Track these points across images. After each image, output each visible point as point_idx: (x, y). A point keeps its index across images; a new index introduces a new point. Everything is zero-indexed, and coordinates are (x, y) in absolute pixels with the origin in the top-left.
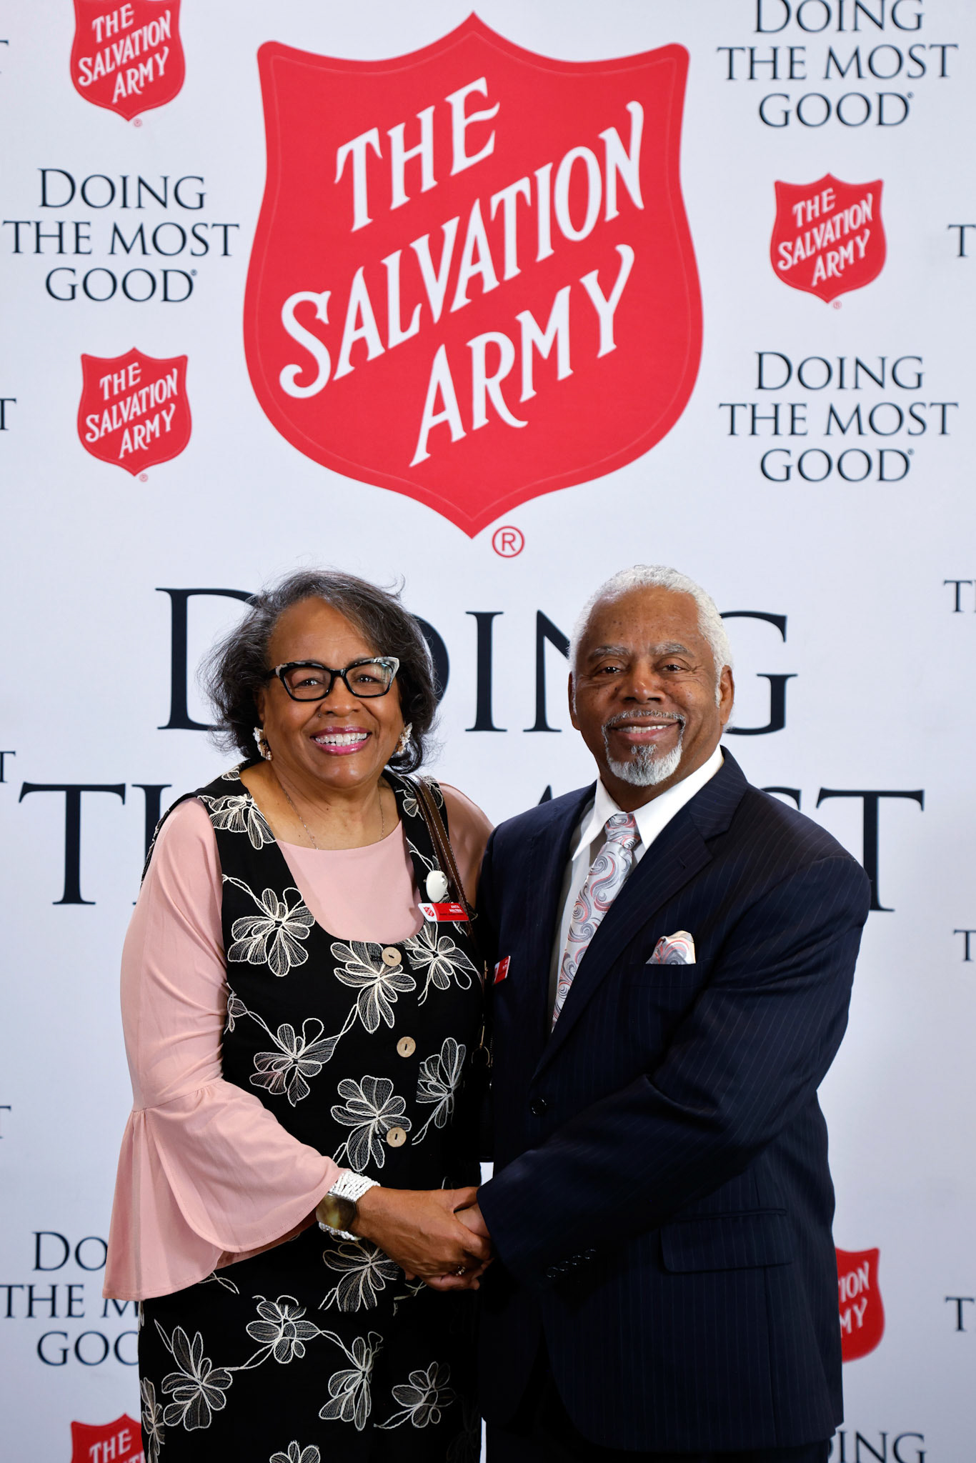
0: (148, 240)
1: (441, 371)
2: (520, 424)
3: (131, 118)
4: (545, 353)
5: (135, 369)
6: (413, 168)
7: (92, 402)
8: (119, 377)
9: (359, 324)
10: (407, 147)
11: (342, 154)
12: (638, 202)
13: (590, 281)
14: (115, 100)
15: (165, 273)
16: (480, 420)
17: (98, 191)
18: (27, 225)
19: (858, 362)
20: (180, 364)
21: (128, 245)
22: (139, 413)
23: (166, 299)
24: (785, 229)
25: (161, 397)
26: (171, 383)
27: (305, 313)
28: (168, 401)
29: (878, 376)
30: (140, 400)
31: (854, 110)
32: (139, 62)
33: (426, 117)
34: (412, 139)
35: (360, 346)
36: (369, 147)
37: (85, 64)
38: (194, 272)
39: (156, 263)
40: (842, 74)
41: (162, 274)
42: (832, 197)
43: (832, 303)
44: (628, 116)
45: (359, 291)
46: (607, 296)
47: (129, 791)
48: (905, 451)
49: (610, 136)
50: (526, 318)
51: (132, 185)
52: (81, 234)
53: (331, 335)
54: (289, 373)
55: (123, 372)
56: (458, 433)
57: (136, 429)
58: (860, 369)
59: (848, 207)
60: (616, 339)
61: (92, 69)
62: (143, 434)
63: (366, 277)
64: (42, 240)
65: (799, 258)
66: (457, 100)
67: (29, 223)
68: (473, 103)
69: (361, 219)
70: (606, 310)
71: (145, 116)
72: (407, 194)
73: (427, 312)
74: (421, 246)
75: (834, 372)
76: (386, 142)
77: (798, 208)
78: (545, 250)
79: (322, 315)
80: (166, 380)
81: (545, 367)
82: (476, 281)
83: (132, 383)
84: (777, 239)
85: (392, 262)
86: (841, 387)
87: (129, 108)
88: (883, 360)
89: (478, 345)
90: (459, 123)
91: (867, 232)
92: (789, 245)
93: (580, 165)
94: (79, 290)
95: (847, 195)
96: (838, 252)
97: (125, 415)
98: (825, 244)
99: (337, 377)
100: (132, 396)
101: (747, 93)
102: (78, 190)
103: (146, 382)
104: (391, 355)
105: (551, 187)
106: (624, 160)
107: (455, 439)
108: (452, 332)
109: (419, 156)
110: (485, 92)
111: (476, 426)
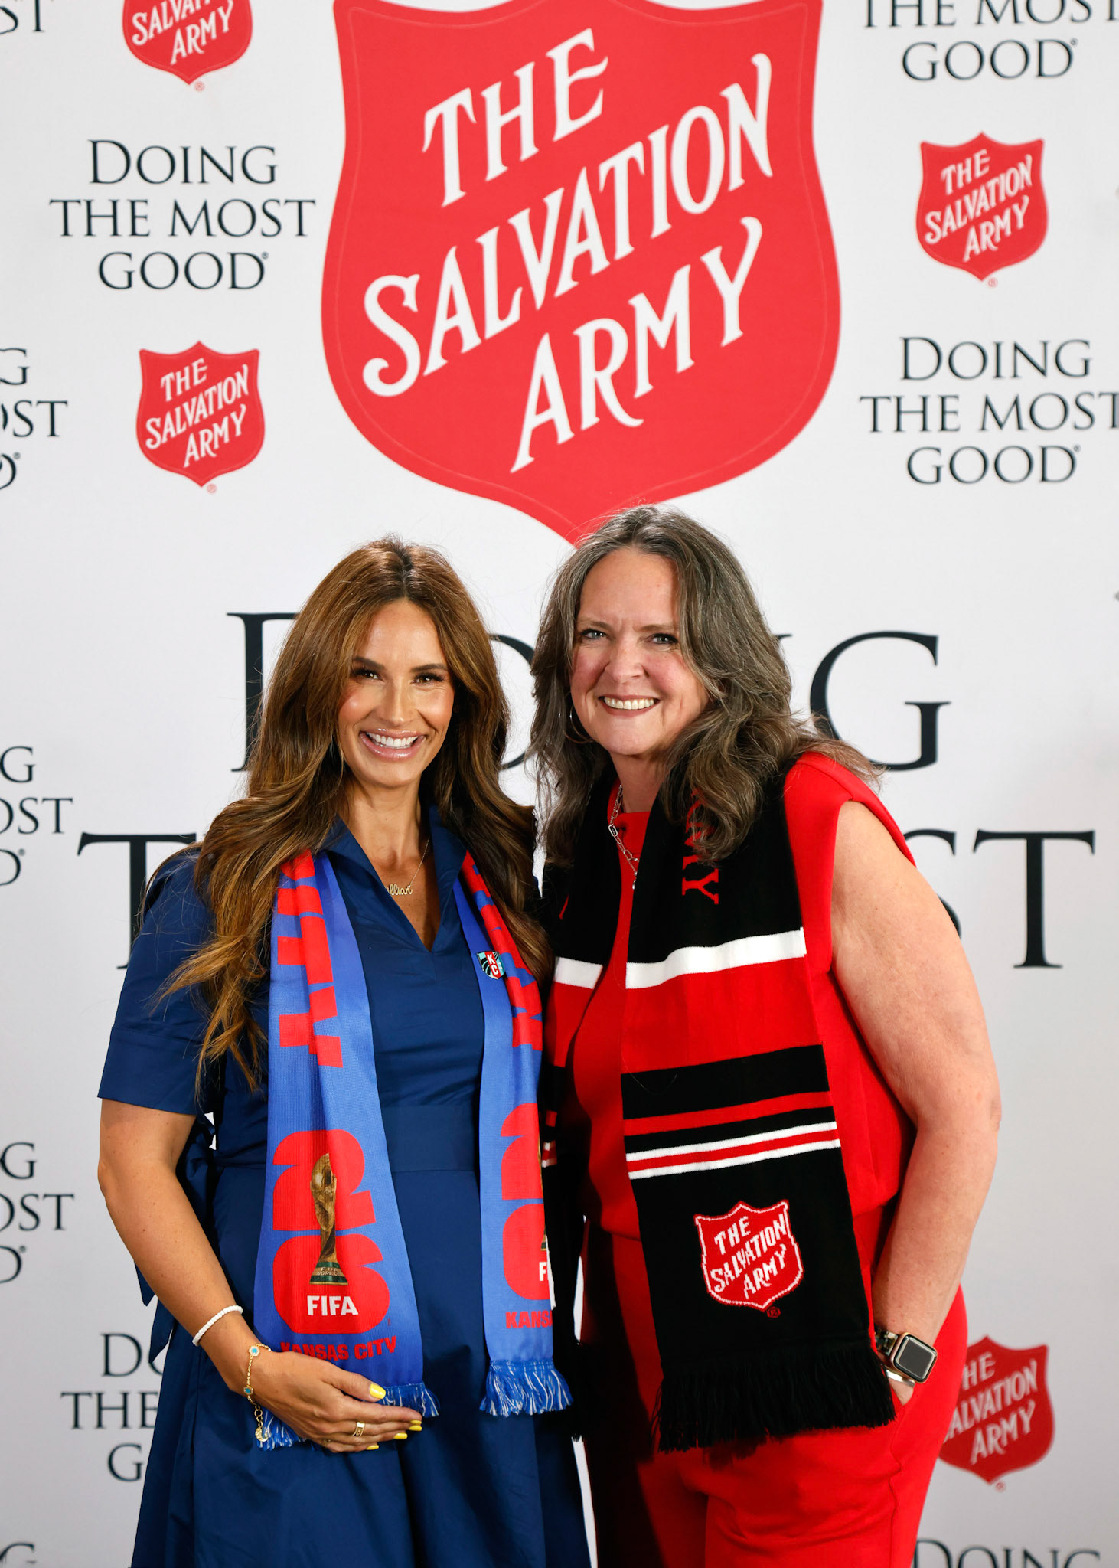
0: (213, 220)
1: (545, 363)
2: (635, 423)
3: (193, 80)
4: (662, 341)
5: (200, 366)
6: (511, 133)
7: (152, 404)
8: (183, 375)
9: (452, 311)
10: (504, 110)
11: (430, 118)
12: (766, 168)
13: (712, 259)
14: (174, 61)
15: (233, 256)
16: (589, 419)
17: (156, 165)
18: (77, 204)
19: (1016, 348)
20: (251, 359)
21: (191, 225)
22: (205, 416)
23: (234, 286)
24: (933, 197)
25: (230, 397)
26: (241, 381)
27: (391, 300)
28: (238, 402)
29: (1040, 363)
30: (206, 401)
31: (1010, 60)
32: (199, 18)
33: (525, 75)
34: (510, 100)
35: (453, 337)
36: (461, 110)
37: (140, 20)
38: (265, 255)
39: (222, 246)
40: (997, 19)
41: (229, 258)
42: (986, 160)
43: (986, 280)
44: (754, 70)
45: (451, 275)
46: (732, 275)
48: (1070, 448)
49: (734, 93)
50: (640, 303)
51: (194, 157)
52: (138, 213)
53: (420, 325)
54: (373, 368)
55: (187, 369)
56: (564, 434)
57: (202, 433)
58: (1019, 354)
59: (1004, 171)
60: (743, 325)
61: (147, 26)
62: (210, 439)
63: (458, 255)
64: (94, 221)
65: (949, 229)
66: (560, 54)
67: (79, 202)
68: (579, 58)
69: (453, 192)
70: (731, 292)
71: (209, 79)
72: (504, 163)
73: (528, 296)
74: (521, 222)
75: (990, 359)
76: (479, 104)
77: (947, 172)
78: (661, 224)
79: (410, 302)
80: (235, 378)
81: (662, 357)
82: (583, 261)
83: (197, 382)
84: (924, 207)
85: (489, 241)
86: (998, 375)
87: (190, 69)
88: (1045, 344)
89: (586, 334)
90: (563, 81)
91: (1026, 199)
92: (938, 215)
93: (699, 127)
94: (137, 277)
95: (1003, 157)
96: (993, 221)
97: (190, 418)
98: (978, 213)
99: (428, 371)
100: (198, 397)
101: (890, 42)
102: (134, 164)
103: (213, 380)
104: (488, 346)
105: (667, 153)
106: (750, 121)
107: (561, 440)
108: (557, 319)
109: (518, 119)
110: (591, 45)
111: (585, 426)
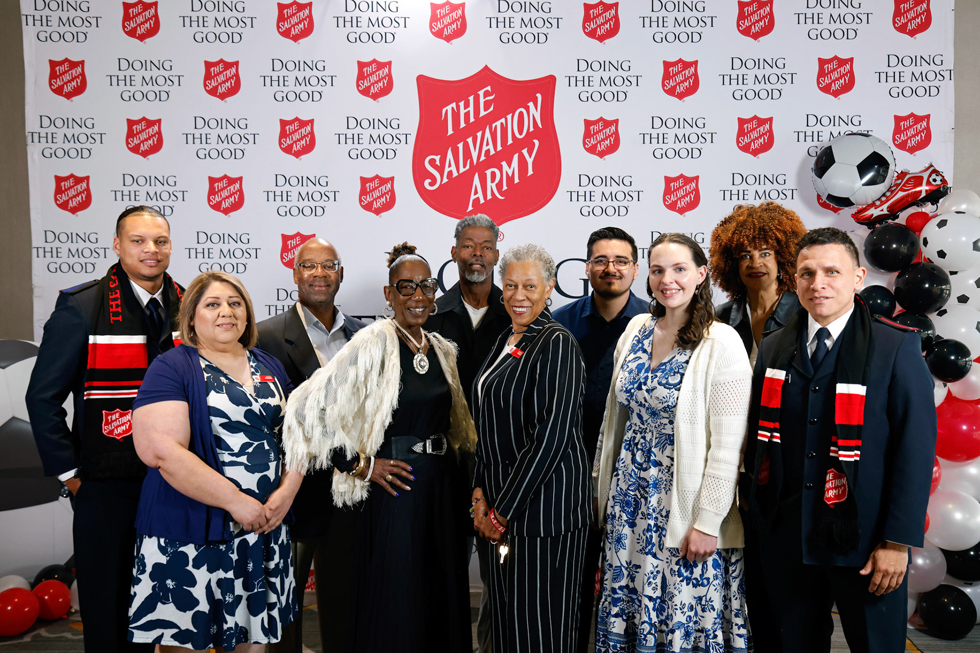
0: (381, 139)
1: (476, 181)
2: (503, 198)
3: (376, 100)
4: (510, 175)
5: (377, 181)
6: (467, 115)
7: (363, 192)
8: (372, 184)
9: (450, 166)
10: (465, 109)
11: (444, 110)
12: (540, 126)
13: (525, 152)
14: (371, 94)
16: (489, 197)
17: (365, 124)
18: (343, 135)
19: (611, 177)
20: (392, 179)
21: (375, 141)
22: (379, 195)
23: (387, 158)
24: (587, 135)
25: (386, 190)
26: (389, 186)
27: (432, 162)
28: (388, 191)
29: (618, 182)
30: (379, 191)
31: (609, 96)
32: (378, 82)
33: (471, 98)
34: (467, 105)
35: (450, 173)
36: (453, 108)
37: (361, 83)
38: (396, 149)
39: (384, 147)
40: (605, 85)
41: (386, 150)
42: (603, 124)
44: (537, 97)
45: (450, 155)
46: (530, 157)
47: (377, 317)
48: (626, 206)
49: (531, 104)
50: (504, 164)
51: (376, 122)
52: (360, 137)
53: (441, 170)
54: (427, 182)
55: (373, 182)
56: (482, 201)
57: (378, 201)
58: (612, 180)
59: (608, 127)
60: (533, 170)
61: (363, 85)
62: (380, 202)
63: (451, 149)
64: (347, 139)
65: (592, 144)
66: (481, 93)
68: (486, 94)
69: (450, 132)
70: (530, 161)
71: (380, 99)
72: (465, 123)
73: (472, 161)
74: (470, 140)
75: (604, 181)
76: (458, 107)
77: (592, 128)
78: (510, 141)
79: (438, 163)
80: (387, 185)
81: (510, 179)
82: (488, 151)
83: (376, 186)
84: (585, 138)
85: (461, 145)
86: (606, 185)
87: (375, 97)
88: (619, 177)
89: (488, 172)
90: (482, 100)
91: (614, 136)
92: (589, 140)
93: (521, 114)
94: (359, 156)
95: (607, 124)
96: (605, 142)
97: (374, 196)
98: (600, 139)
99: (443, 183)
100: (377, 190)
101: (575, 91)
102: (359, 123)
103: (381, 185)
104: (460, 175)
105: (512, 121)
106: (535, 112)
107: (481, 203)
108: (480, 168)
109: (469, 111)
110: (490, 90)
111: (488, 199)
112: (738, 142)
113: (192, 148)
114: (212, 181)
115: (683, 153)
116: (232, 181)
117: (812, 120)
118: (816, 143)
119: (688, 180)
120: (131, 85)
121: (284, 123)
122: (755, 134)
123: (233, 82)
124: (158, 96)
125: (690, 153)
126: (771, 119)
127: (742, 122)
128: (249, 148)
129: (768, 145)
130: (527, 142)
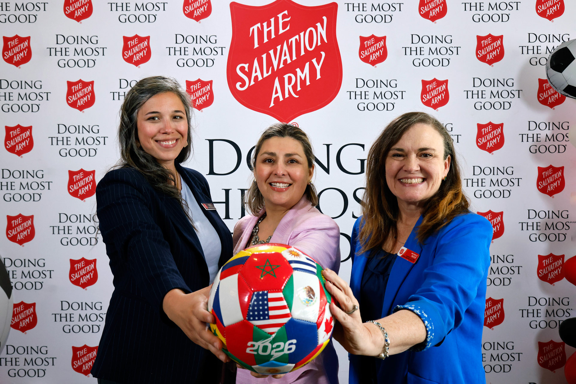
0: (202, 51)
1: (277, 83)
2: (297, 97)
3: (198, 21)
4: (303, 79)
5: (199, 84)
6: (269, 33)
7: (189, 92)
9: (256, 72)
10: (267, 28)
11: (251, 29)
12: (326, 41)
13: (314, 61)
14: (194, 17)
16: (287, 96)
17: (190, 40)
18: (172, 48)
19: (381, 81)
21: (198, 53)
22: (200, 95)
23: (207, 66)
24: (362, 48)
25: (206, 91)
27: (242, 69)
28: (208, 92)
29: (386, 84)
30: (201, 91)
31: (378, 19)
32: (200, 7)
33: (272, 20)
34: (269, 25)
35: (256, 77)
36: (258, 27)
38: (214, 59)
39: (204, 57)
40: (376, 10)
41: (206, 60)
42: (374, 40)
44: (323, 19)
45: (256, 64)
46: (318, 65)
48: (393, 103)
49: (319, 25)
50: (298, 70)
51: (198, 38)
52: (186, 50)
53: (249, 75)
54: (238, 84)
55: (196, 85)
56: (281, 99)
57: (200, 99)
58: (381, 83)
59: (378, 42)
60: (321, 75)
61: (188, 9)
63: (257, 59)
64: (176, 52)
65: (366, 55)
66: (280, 16)
68: (284, 17)
69: (256, 45)
70: (318, 68)
71: (201, 21)
72: (268, 39)
73: (273, 68)
74: (271, 52)
75: (376, 83)
76: (262, 26)
77: (365, 42)
78: (303, 53)
79: (247, 70)
80: (207, 86)
81: (303, 82)
82: (285, 61)
83: (199, 87)
84: (360, 50)
85: (264, 56)
86: (377, 87)
87: (198, 19)
88: (387, 80)
89: (286, 77)
90: (281, 22)
91: (383, 49)
92: (363, 52)
93: (311, 32)
94: (185, 64)
95: (377, 40)
96: (376, 53)
97: (197, 95)
98: (372, 52)
99: (250, 85)
100: (199, 91)
101: (352, 14)
102: (185, 39)
103: (202, 87)
104: (264, 79)
105: (304, 37)
106: (322, 31)
107: (281, 100)
108: (279, 74)
109: (271, 30)
110: (287, 14)
111: (286, 97)
112: (477, 54)
113: (55, 59)
114: (70, 84)
115: (436, 62)
116: (85, 84)
117: (533, 38)
118: (536, 55)
119: (439, 83)
120: (6, 10)
121: (126, 40)
122: (490, 48)
123: (87, 8)
124: (28, 19)
125: (441, 62)
126: (501, 37)
127: (480, 39)
128: (99, 59)
129: (499, 57)
130: (316, 54)
